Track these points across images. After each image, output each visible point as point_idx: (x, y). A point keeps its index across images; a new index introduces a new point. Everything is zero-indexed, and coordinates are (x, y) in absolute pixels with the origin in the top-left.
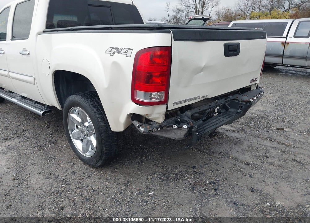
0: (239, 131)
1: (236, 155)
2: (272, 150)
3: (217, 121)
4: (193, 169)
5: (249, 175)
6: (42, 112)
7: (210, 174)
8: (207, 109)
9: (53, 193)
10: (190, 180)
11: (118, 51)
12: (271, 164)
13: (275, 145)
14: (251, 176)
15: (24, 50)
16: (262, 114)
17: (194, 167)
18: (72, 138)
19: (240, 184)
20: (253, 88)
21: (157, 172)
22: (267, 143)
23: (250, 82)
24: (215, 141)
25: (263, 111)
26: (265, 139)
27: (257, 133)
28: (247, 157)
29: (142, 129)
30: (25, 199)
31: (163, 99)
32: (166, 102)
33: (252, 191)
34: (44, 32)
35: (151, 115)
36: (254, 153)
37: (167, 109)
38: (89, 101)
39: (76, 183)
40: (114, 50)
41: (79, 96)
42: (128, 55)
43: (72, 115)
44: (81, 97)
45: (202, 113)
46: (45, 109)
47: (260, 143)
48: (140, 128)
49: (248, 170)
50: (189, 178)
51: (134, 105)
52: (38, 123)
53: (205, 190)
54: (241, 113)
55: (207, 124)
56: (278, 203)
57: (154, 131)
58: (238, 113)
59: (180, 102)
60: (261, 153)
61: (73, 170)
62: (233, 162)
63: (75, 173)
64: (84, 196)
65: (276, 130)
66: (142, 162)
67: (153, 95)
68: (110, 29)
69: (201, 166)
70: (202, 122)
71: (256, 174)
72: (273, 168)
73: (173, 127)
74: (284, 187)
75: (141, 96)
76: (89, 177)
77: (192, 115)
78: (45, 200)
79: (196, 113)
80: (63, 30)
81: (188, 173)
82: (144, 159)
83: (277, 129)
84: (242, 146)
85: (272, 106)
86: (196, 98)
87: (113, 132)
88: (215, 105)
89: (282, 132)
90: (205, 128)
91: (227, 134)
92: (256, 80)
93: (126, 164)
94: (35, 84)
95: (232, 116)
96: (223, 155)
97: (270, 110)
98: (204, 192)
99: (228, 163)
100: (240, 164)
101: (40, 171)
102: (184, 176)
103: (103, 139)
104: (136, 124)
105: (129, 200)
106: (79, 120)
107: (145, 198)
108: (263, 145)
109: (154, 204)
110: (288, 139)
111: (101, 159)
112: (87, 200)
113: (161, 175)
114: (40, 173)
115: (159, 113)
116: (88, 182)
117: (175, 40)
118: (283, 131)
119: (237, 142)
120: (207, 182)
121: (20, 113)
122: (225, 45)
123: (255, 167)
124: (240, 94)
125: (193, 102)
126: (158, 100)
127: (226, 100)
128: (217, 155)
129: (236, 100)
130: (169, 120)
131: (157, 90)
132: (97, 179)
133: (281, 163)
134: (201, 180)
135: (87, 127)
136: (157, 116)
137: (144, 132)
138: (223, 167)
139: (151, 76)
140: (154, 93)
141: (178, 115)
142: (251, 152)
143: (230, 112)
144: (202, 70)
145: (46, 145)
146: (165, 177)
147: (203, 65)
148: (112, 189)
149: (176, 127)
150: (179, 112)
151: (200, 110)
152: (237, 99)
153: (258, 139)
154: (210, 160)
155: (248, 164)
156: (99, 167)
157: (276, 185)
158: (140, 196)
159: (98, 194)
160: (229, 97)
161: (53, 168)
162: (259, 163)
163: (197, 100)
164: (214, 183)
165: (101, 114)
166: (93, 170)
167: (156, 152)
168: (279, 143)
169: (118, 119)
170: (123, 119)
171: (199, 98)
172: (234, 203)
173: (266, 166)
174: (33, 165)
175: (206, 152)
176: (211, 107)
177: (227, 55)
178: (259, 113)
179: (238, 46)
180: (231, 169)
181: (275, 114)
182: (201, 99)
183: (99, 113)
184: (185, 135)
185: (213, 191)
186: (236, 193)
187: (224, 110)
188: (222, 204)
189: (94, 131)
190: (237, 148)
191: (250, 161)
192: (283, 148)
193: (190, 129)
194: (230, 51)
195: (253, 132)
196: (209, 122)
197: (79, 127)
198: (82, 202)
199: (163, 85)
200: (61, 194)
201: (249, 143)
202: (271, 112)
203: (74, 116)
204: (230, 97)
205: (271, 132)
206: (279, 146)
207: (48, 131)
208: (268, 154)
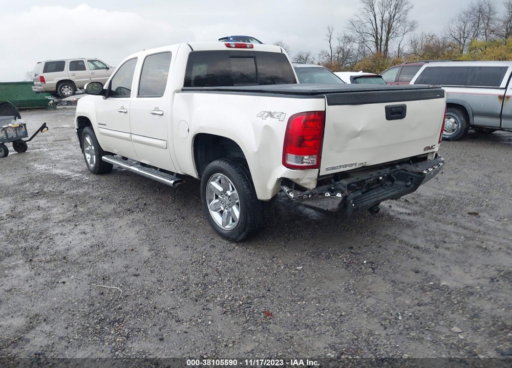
0: (415, 214)
1: (405, 238)
2: (453, 235)
3: (379, 193)
4: (349, 250)
5: (417, 258)
6: (172, 182)
7: (370, 255)
8: (368, 179)
9: (194, 262)
10: (345, 259)
11: (271, 114)
12: (448, 249)
13: (460, 230)
14: (418, 259)
15: (157, 109)
16: (452, 195)
17: (351, 248)
18: (210, 210)
19: (403, 266)
20: (429, 157)
21: (306, 250)
22: (450, 228)
23: (423, 149)
24: (382, 224)
25: (456, 192)
26: (448, 224)
27: (440, 217)
28: (420, 242)
29: (291, 195)
30: (167, 266)
31: (315, 163)
32: (318, 166)
33: (416, 272)
34: (182, 90)
35: (302, 179)
36: (429, 238)
37: (319, 174)
38: (234, 167)
39: (217, 256)
40: (266, 114)
41: (222, 162)
42: (281, 118)
43: (212, 183)
44: (225, 163)
45: (361, 183)
46: (175, 179)
47: (439, 227)
48: (290, 194)
49: (417, 253)
50: (345, 257)
51: (285, 169)
52: (160, 197)
53: (361, 268)
54: (412, 186)
55: (367, 196)
56: (443, 283)
57: (304, 198)
58: (407, 186)
59: (334, 168)
60: (438, 238)
61: (212, 244)
62: (400, 245)
63: (214, 247)
64: (227, 267)
65: (467, 215)
66: (289, 240)
67: (305, 159)
68: (262, 92)
69: (359, 247)
70: (360, 193)
71: (426, 257)
72: (448, 253)
73: (326, 195)
74: (457, 271)
75: (292, 159)
76: (230, 250)
77: (349, 185)
78: (187, 267)
79: (354, 183)
80: (201, 90)
81: (342, 253)
82: (292, 237)
83: (469, 213)
84: (415, 230)
85: (472, 186)
86: (352, 165)
87: (259, 200)
88: (377, 175)
89: (474, 217)
90: (363, 200)
91: (399, 216)
92: (432, 148)
93: (270, 241)
94: (166, 148)
95: (400, 189)
96: (388, 238)
97: (467, 191)
98: (360, 270)
99: (393, 246)
100: (408, 248)
101: (176, 243)
102: (338, 255)
103: (248, 208)
104: (286, 189)
105: (275, 272)
106: (221, 189)
107: (293, 271)
108: (443, 230)
109: (302, 277)
110: (480, 225)
111: (244, 230)
112: (231, 270)
113: (312, 253)
114: (176, 246)
115: (311, 179)
116: (230, 255)
117: (329, 104)
118: (476, 216)
119: (410, 225)
120: (365, 262)
121: (134, 185)
122: (386, 108)
123: (427, 251)
124: (411, 164)
125: (348, 168)
126: (310, 164)
127: (392, 170)
128: (381, 238)
129: (405, 170)
130: (321, 188)
131: (310, 154)
132: (239, 253)
133: (461, 248)
134: (357, 260)
135: (229, 197)
136: (308, 181)
137: (294, 198)
138: (386, 249)
139: (304, 139)
140: (306, 157)
141: (331, 183)
142: (426, 237)
143: (396, 184)
144: (358, 134)
145: (175, 220)
146: (317, 255)
147: (360, 129)
148: (257, 262)
149: (329, 195)
150: (333, 180)
151: (359, 180)
152: (407, 169)
153: (440, 223)
154: (372, 242)
155: (417, 248)
156: (240, 242)
157: (447, 269)
158: (287, 269)
159: (242, 265)
160: (396, 168)
161: (189, 242)
162: (432, 248)
163: (354, 167)
164: (373, 263)
165: (247, 181)
166: (234, 245)
167: (306, 232)
168: (465, 228)
169: (266, 185)
170: (271, 185)
171: (356, 165)
172: (392, 281)
173: (441, 250)
174: (167, 239)
175: (368, 235)
176: (371, 177)
177: (389, 117)
178: (450, 194)
179: (404, 108)
180: (396, 251)
181: (473, 196)
182: (358, 166)
183: (244, 179)
184: (340, 205)
185: (371, 269)
186: (397, 272)
187: (390, 183)
188: (379, 281)
189: (237, 199)
190: (409, 232)
191: (422, 245)
192: (469, 234)
193: (345, 198)
194: (392, 114)
195: (435, 216)
196: (370, 194)
197: (219, 196)
198: (226, 271)
199: (315, 149)
200: (202, 264)
201: (425, 228)
202: (466, 194)
203: (214, 184)
204: (397, 166)
205: (458, 216)
206: (465, 231)
207: (175, 206)
208: (447, 240)
